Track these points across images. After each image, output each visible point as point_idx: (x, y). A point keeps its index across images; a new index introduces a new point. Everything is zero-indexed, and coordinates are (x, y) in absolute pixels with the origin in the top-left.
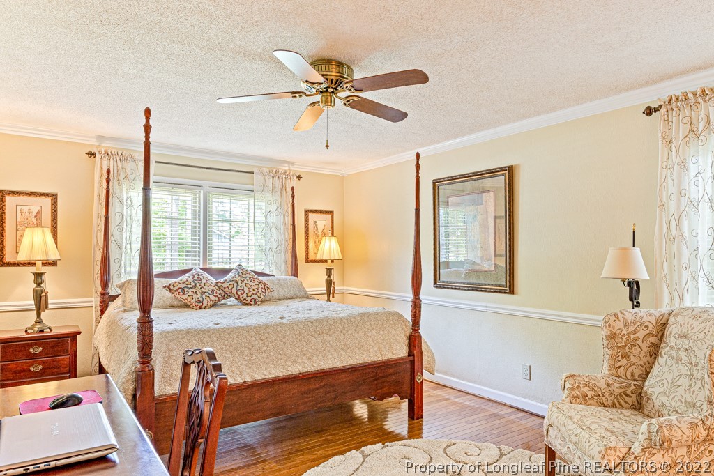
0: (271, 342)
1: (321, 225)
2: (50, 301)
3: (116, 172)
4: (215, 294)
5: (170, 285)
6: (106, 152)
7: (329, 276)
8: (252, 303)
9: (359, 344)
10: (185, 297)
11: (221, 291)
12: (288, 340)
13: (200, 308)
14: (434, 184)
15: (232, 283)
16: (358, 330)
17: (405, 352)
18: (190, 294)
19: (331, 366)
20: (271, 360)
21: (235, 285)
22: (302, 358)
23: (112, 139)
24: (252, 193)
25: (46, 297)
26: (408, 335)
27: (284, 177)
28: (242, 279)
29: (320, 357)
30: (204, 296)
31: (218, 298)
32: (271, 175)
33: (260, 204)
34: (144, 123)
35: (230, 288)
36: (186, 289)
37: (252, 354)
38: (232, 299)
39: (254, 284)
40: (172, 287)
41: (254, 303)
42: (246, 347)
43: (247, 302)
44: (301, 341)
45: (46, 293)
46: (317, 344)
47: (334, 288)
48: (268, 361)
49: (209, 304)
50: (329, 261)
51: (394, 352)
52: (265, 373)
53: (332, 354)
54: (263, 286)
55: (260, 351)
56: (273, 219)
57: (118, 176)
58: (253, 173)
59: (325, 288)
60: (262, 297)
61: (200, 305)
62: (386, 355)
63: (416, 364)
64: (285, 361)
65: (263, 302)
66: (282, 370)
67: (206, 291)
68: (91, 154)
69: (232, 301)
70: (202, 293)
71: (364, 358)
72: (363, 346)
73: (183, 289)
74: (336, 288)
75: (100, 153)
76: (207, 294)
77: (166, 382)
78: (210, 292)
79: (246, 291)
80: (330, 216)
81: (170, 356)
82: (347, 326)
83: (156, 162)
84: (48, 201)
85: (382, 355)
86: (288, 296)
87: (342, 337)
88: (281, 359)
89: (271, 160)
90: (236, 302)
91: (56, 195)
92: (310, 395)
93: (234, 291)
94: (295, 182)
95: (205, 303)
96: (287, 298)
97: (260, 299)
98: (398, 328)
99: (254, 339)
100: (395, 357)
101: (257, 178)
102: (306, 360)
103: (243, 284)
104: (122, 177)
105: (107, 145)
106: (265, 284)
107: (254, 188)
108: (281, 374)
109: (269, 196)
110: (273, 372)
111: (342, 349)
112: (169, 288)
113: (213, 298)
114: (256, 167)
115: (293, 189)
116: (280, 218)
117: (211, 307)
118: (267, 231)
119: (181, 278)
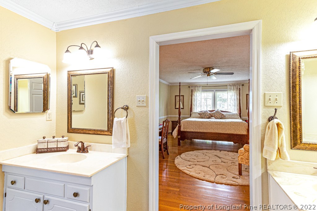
10: (201, 116)
11: (210, 115)
18: (203, 115)
22: (211, 129)
24: (227, 91)
27: (237, 85)
28: (216, 113)
31: (209, 117)
32: (233, 85)
33: (230, 94)
41: (218, 118)
43: (216, 118)
56: (233, 97)
58: (227, 86)
60: (221, 117)
63: (248, 137)
68: (189, 87)
70: (205, 115)
72: (229, 129)
73: (201, 114)
75: (191, 86)
79: (216, 115)
81: (184, 124)
83: (202, 87)
84: (182, 97)
90: (214, 118)
91: (184, 95)
93: (213, 115)
94: (241, 87)
95: (205, 117)
96: (230, 118)
101: (229, 87)
104: (195, 91)
105: (193, 84)
106: (222, 114)
107: (228, 89)
109: (232, 91)
112: (199, 114)
113: (207, 116)
114: (228, 84)
115: (240, 89)
116: (236, 97)
117: (207, 118)
118: (231, 101)
119: (202, 112)
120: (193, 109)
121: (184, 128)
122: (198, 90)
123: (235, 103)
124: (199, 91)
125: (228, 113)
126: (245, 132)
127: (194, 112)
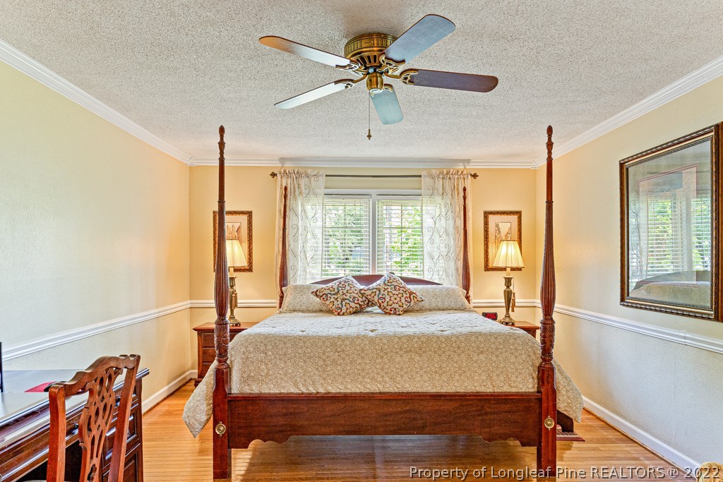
0: (347, 355)
1: (505, 227)
2: (239, 301)
3: (292, 189)
4: (356, 302)
5: (317, 291)
6: (285, 171)
7: (508, 287)
8: (392, 312)
9: (460, 368)
10: (328, 302)
11: (364, 299)
12: (367, 354)
13: (339, 314)
14: (622, 165)
15: (374, 291)
16: (459, 351)
17: (531, 386)
18: (332, 300)
19: (420, 390)
20: (348, 374)
21: (378, 292)
22: (383, 377)
23: (291, 159)
24: (420, 198)
25: (236, 297)
26: (538, 365)
27: (456, 177)
28: (386, 287)
29: (405, 377)
30: (344, 303)
31: (360, 305)
32: (441, 176)
33: (429, 208)
34: (219, 140)
35: (372, 295)
36: (329, 295)
37: (326, 366)
38: (376, 307)
39: (397, 293)
40: (318, 293)
41: (394, 312)
42: (320, 357)
43: (387, 311)
44: (382, 358)
45: (236, 294)
46: (402, 363)
47: (514, 300)
48: (343, 374)
49: (348, 311)
50: (508, 269)
51: (512, 385)
52: (340, 387)
53: (421, 376)
54: (408, 295)
55: (334, 362)
56: (442, 223)
57: (295, 192)
58: (420, 176)
59: (503, 301)
60: (405, 306)
61: (339, 311)
62: (499, 387)
63: (544, 405)
64: (363, 377)
65: (406, 312)
66: (359, 386)
67: (347, 297)
68: (273, 175)
69: (376, 309)
70: (343, 300)
71: (466, 387)
72: (464, 372)
73: (327, 295)
74: (516, 301)
75: (280, 173)
76: (347, 301)
77: (245, 382)
78: (351, 300)
79: (388, 299)
80: (516, 217)
81: (247, 358)
82: (444, 345)
83: (326, 176)
84: (245, 217)
85: (494, 386)
86: (441, 307)
87: (436, 358)
88: (359, 374)
89: (441, 161)
90: (380, 311)
91: (251, 212)
92: (392, 418)
93: (376, 299)
94: (469, 182)
95: (344, 310)
96: (439, 309)
97: (402, 309)
98: (520, 355)
99: (329, 350)
100: (514, 390)
101: (426, 181)
102: (387, 379)
103: (386, 292)
104: (297, 193)
105: (288, 165)
106: (411, 293)
107: (422, 191)
108: (358, 391)
109: (438, 199)
110: (349, 386)
111: (436, 372)
112: (316, 294)
113: (353, 305)
114: (424, 169)
115: (465, 189)
116: (451, 222)
117: (351, 313)
118: (436, 237)
119: (330, 285)
120: (290, 274)
121: (245, 380)
122: (311, 192)
123: (447, 246)
124: (316, 195)
125: (429, 286)
126: (531, 380)
127: (296, 288)
